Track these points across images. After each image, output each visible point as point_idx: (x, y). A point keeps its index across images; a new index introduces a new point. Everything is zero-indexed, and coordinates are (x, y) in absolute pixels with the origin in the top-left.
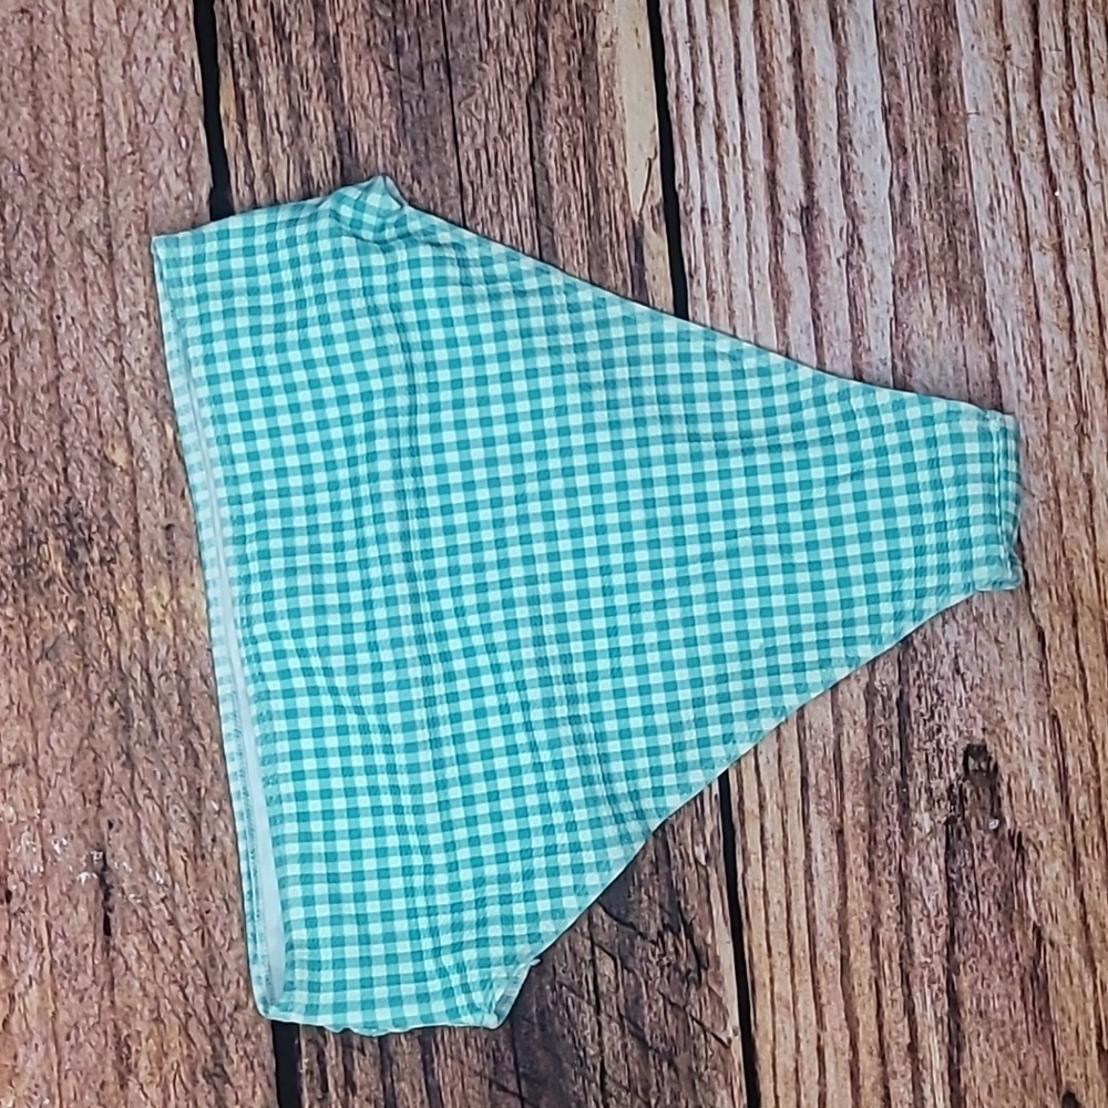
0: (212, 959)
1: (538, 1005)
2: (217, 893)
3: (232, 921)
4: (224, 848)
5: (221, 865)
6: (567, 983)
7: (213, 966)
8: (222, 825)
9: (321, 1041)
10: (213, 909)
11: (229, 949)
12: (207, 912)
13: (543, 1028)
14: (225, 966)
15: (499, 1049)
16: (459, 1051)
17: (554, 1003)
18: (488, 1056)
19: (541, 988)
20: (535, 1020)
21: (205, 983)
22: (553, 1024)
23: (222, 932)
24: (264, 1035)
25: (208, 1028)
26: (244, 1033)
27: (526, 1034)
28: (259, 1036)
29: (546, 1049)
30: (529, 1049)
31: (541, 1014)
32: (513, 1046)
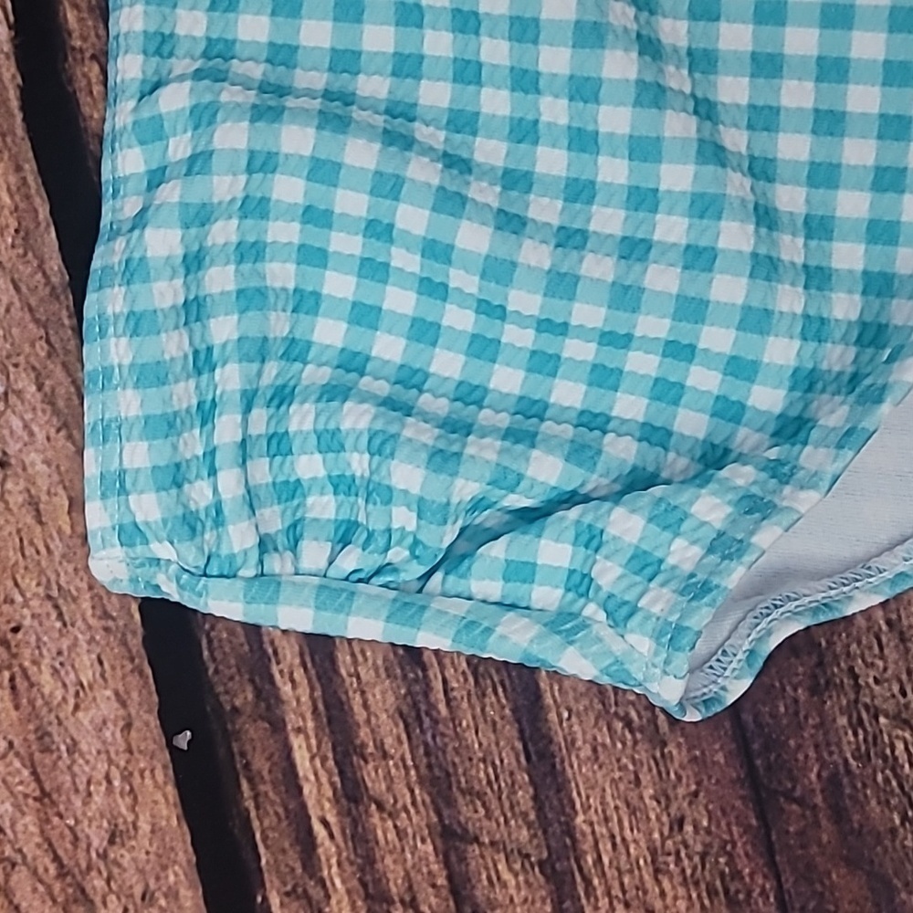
0: (43, 735)
1: (823, 765)
2: (29, 583)
3: (75, 644)
4: (31, 481)
5: (30, 520)
6: (890, 706)
7: (46, 750)
8: (17, 424)
9: (316, 893)
10: (27, 622)
11: (77, 707)
12: (16, 630)
13: (839, 815)
14: (73, 748)
15: (737, 875)
16: (641, 887)
17: (863, 758)
18: (712, 892)
19: (824, 724)
20: (819, 799)
21: (32, 788)
22: (862, 806)
23: (55, 672)
24: (185, 893)
25: (57, 887)
26: (138, 891)
27: (801, 833)
28: (172, 894)
29: (848, 861)
30: (810, 866)
31: (833, 784)
32: (772, 864)
